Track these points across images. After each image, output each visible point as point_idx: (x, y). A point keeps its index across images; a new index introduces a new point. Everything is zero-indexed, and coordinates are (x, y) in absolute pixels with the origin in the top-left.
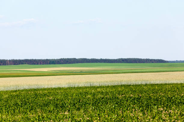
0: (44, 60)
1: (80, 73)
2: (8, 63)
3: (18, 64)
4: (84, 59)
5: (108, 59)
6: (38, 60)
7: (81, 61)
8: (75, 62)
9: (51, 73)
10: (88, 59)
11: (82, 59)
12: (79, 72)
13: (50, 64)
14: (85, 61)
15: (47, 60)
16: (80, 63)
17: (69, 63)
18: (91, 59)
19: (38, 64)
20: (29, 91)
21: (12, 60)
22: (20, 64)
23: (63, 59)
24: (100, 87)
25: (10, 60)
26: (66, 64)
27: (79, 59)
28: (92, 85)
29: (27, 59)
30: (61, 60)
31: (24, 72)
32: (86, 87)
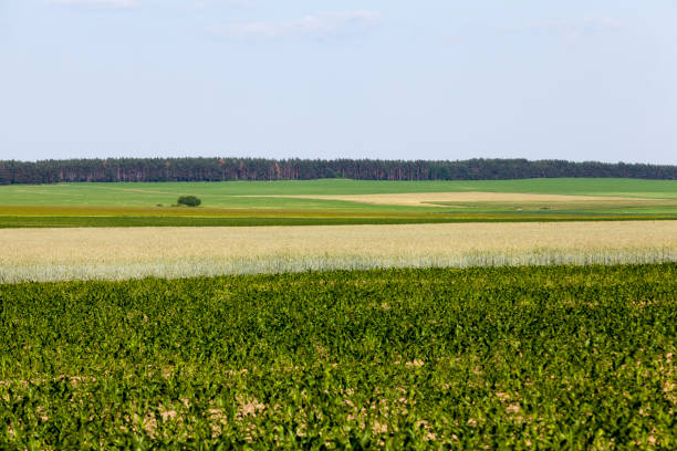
0: (410, 163)
1: (538, 213)
2: (276, 173)
3: (312, 178)
4: (557, 161)
5: (646, 163)
6: (387, 162)
7: (547, 170)
8: (524, 173)
9: (431, 212)
10: (573, 164)
11: (550, 163)
12: (537, 209)
13: (430, 178)
14: (562, 171)
15: (421, 164)
16: (542, 176)
17: (500, 178)
18: (584, 163)
19: (385, 178)
20: (323, 277)
21: (292, 161)
22: (320, 177)
23: (481, 160)
24: (586, 270)
25: (283, 162)
26: (489, 178)
27: (538, 162)
28: (557, 262)
29: (347, 161)
30: (474, 163)
31: (334, 208)
32: (534, 269)
